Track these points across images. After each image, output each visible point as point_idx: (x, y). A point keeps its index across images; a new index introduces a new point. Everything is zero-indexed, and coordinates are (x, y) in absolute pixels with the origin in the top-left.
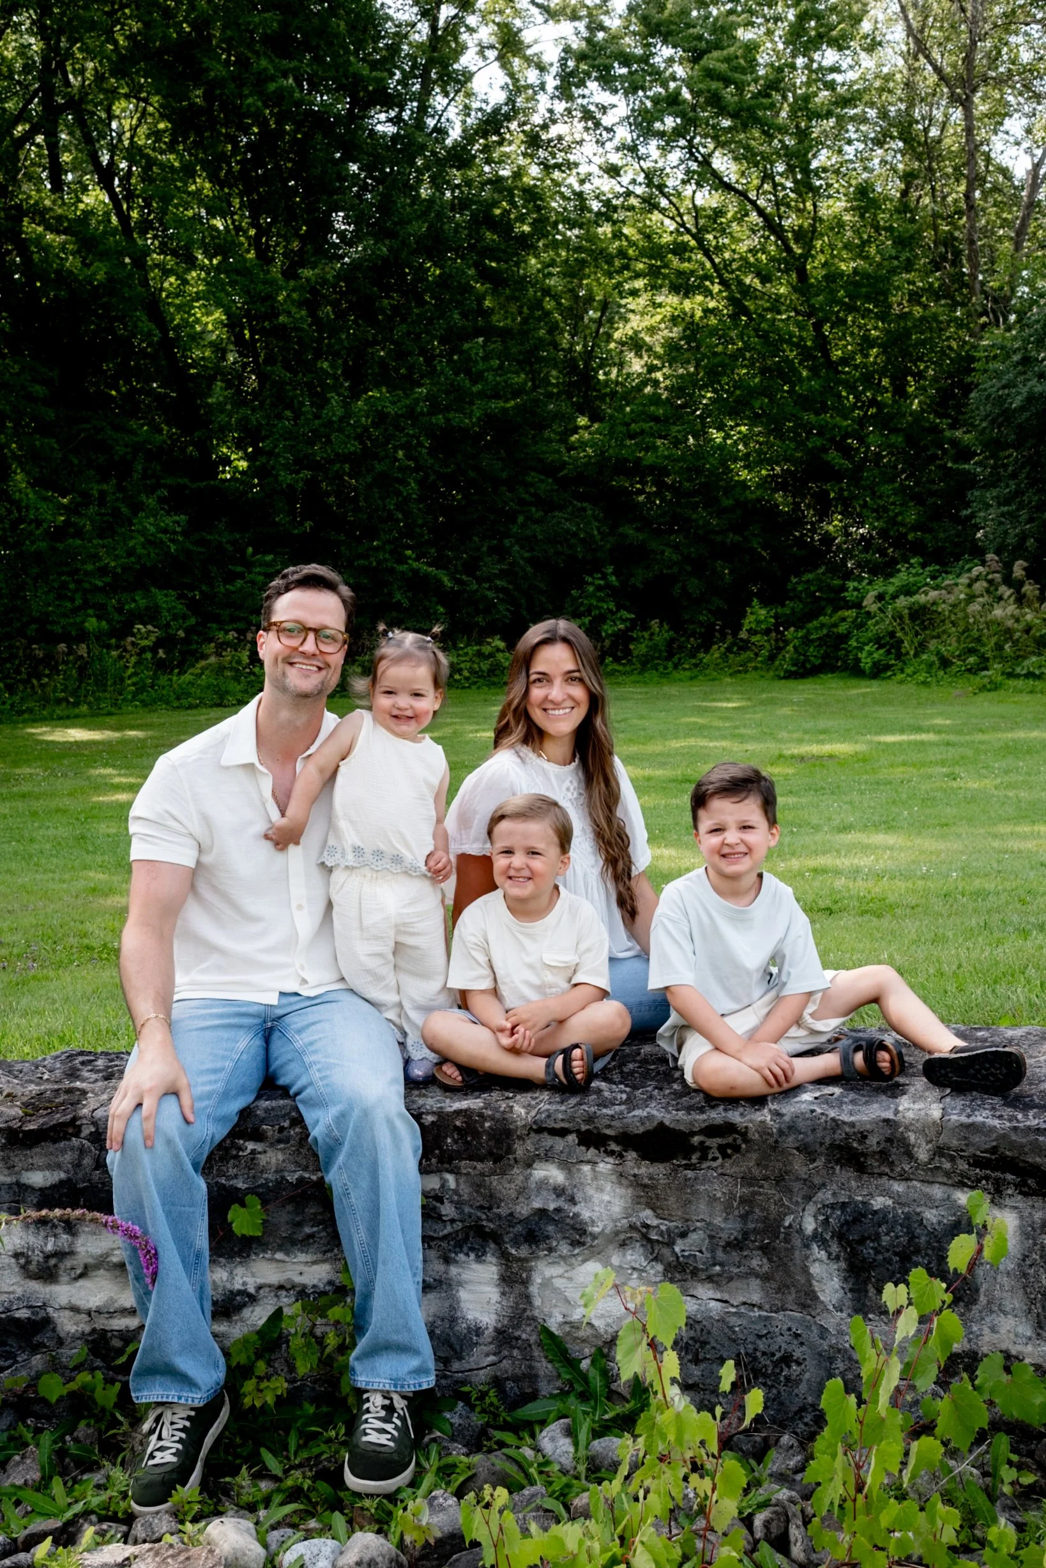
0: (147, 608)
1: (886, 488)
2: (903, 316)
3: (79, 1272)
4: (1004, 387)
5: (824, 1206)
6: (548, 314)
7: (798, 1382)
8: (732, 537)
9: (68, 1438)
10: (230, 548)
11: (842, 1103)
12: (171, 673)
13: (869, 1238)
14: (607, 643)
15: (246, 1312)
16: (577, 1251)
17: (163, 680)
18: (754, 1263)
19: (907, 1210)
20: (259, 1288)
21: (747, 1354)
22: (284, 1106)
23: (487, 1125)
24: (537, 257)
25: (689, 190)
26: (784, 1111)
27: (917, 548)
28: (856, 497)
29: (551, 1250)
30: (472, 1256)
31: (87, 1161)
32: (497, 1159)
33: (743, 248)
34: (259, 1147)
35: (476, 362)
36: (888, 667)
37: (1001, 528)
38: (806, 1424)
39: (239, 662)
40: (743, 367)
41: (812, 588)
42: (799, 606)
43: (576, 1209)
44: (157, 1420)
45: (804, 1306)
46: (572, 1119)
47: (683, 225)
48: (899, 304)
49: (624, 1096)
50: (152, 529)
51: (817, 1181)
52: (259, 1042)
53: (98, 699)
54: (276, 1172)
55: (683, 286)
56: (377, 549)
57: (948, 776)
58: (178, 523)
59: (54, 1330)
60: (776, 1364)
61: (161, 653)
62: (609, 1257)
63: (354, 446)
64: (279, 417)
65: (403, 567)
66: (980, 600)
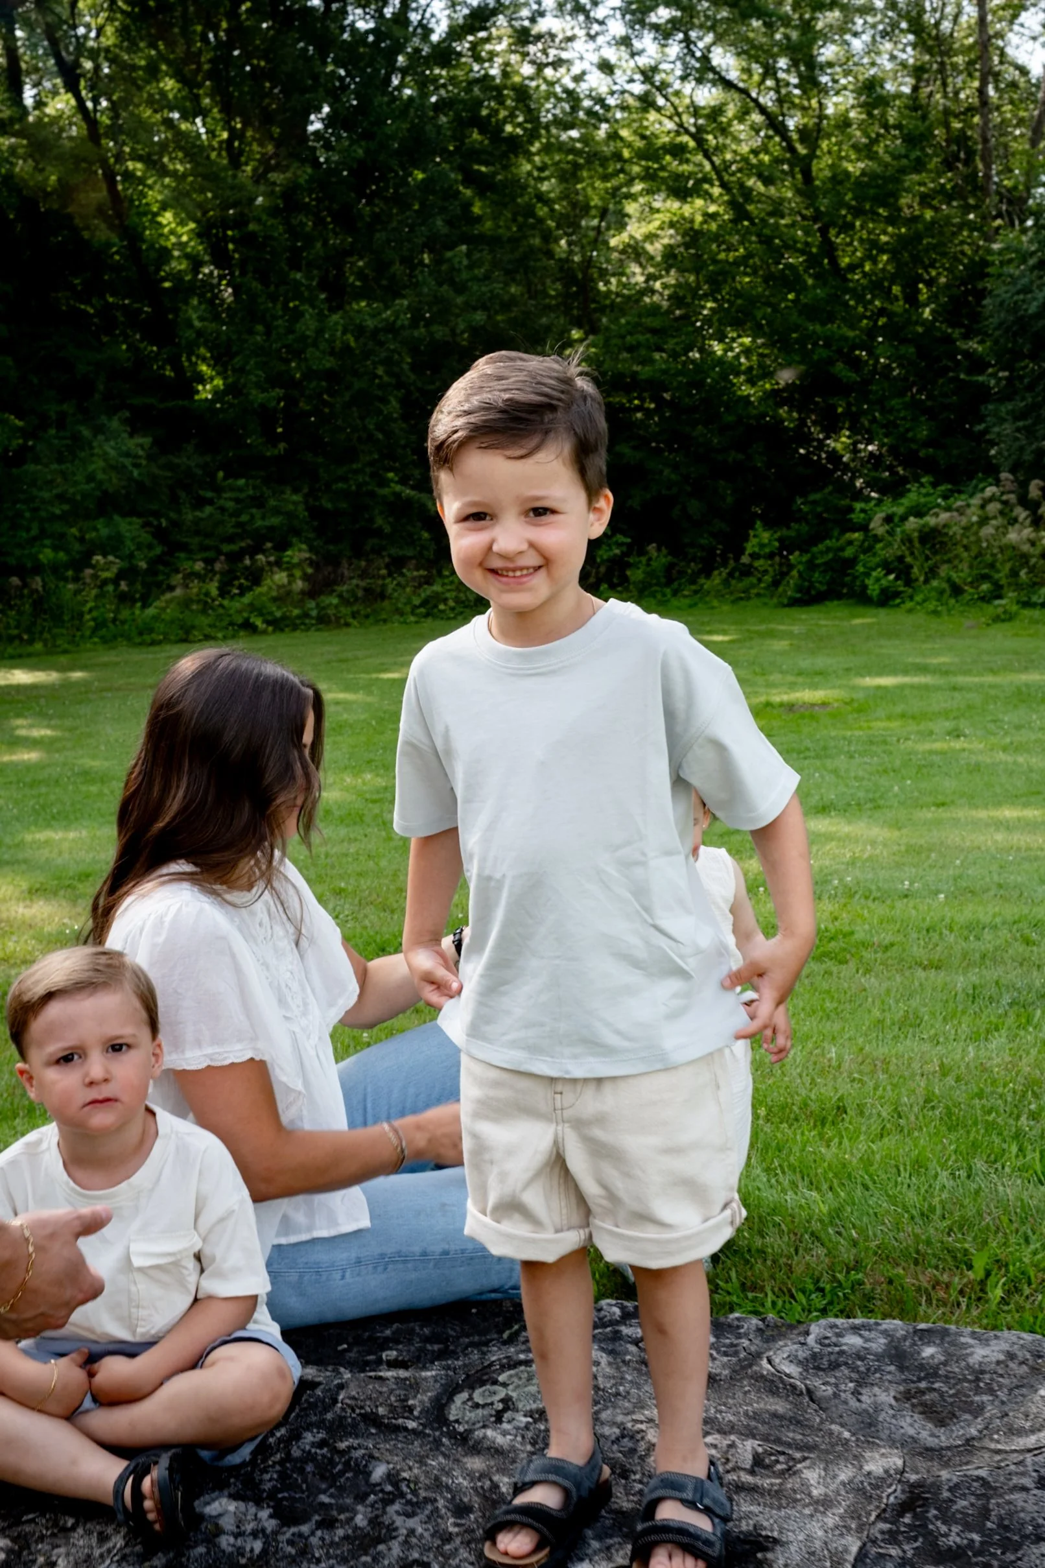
0: (109, 538)
1: (895, 402)
2: (915, 219)
4: (1018, 293)
6: (541, 221)
8: (733, 456)
10: (199, 472)
12: (132, 606)
14: (603, 569)
17: (125, 614)
24: (530, 161)
25: (688, 88)
27: (929, 466)
28: (865, 412)
33: (744, 149)
35: (459, 270)
36: (897, 594)
37: (1017, 444)
39: (207, 594)
40: (746, 274)
41: (819, 509)
42: (804, 528)
47: (681, 125)
48: (910, 207)
50: (112, 453)
53: (54, 637)
55: (680, 190)
56: (356, 472)
57: (951, 733)
58: (141, 446)
61: (124, 586)
63: (329, 363)
64: (251, 332)
65: (385, 491)
66: (994, 522)
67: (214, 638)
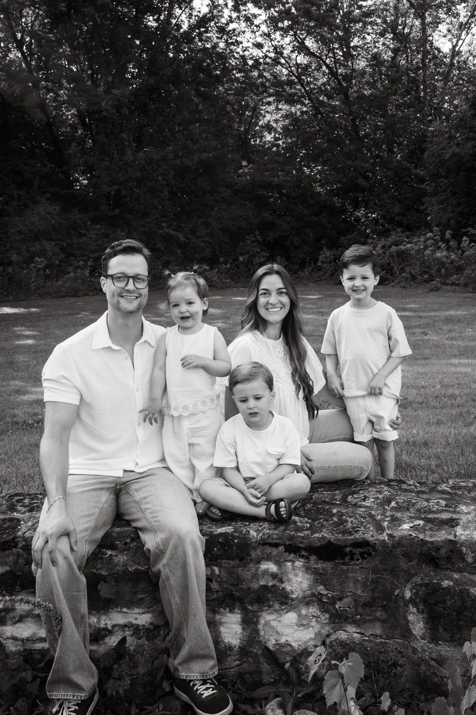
0: (41, 250)
1: (385, 196)
2: (393, 116)
3: (17, 619)
4: (441, 149)
5: (416, 585)
6: (228, 113)
7: (401, 676)
8: (313, 218)
9: (12, 708)
10: (80, 222)
11: (425, 530)
12: (52, 280)
13: (440, 602)
15: (107, 640)
16: (283, 607)
17: (49, 284)
18: (378, 614)
19: (461, 588)
20: (114, 626)
21: (374, 662)
22: (127, 531)
23: (236, 541)
24: (223, 86)
25: (294, 56)
26: (395, 535)
27: (399, 224)
28: (371, 200)
29: (270, 607)
30: (227, 610)
31: (21, 561)
32: (241, 559)
33: (319, 83)
34: (114, 553)
35: (196, 135)
36: (387, 279)
37: (439, 215)
38: (405, 698)
40: (319, 139)
43: (283, 585)
44: (61, 706)
45: (404, 637)
46: (281, 538)
47: (292, 72)
48: (391, 110)
49: (308, 525)
50: (43, 213)
51: (412, 572)
52: (112, 496)
53: (18, 294)
54: (123, 566)
55: (291, 100)
56: (149, 223)
57: (422, 333)
58: (55, 210)
59: (4, 650)
60: (389, 667)
61: (47, 271)
62: (301, 610)
63: (138, 174)
64: (103, 160)
65: (161, 231)
66: (430, 248)
67: (89, 295)
